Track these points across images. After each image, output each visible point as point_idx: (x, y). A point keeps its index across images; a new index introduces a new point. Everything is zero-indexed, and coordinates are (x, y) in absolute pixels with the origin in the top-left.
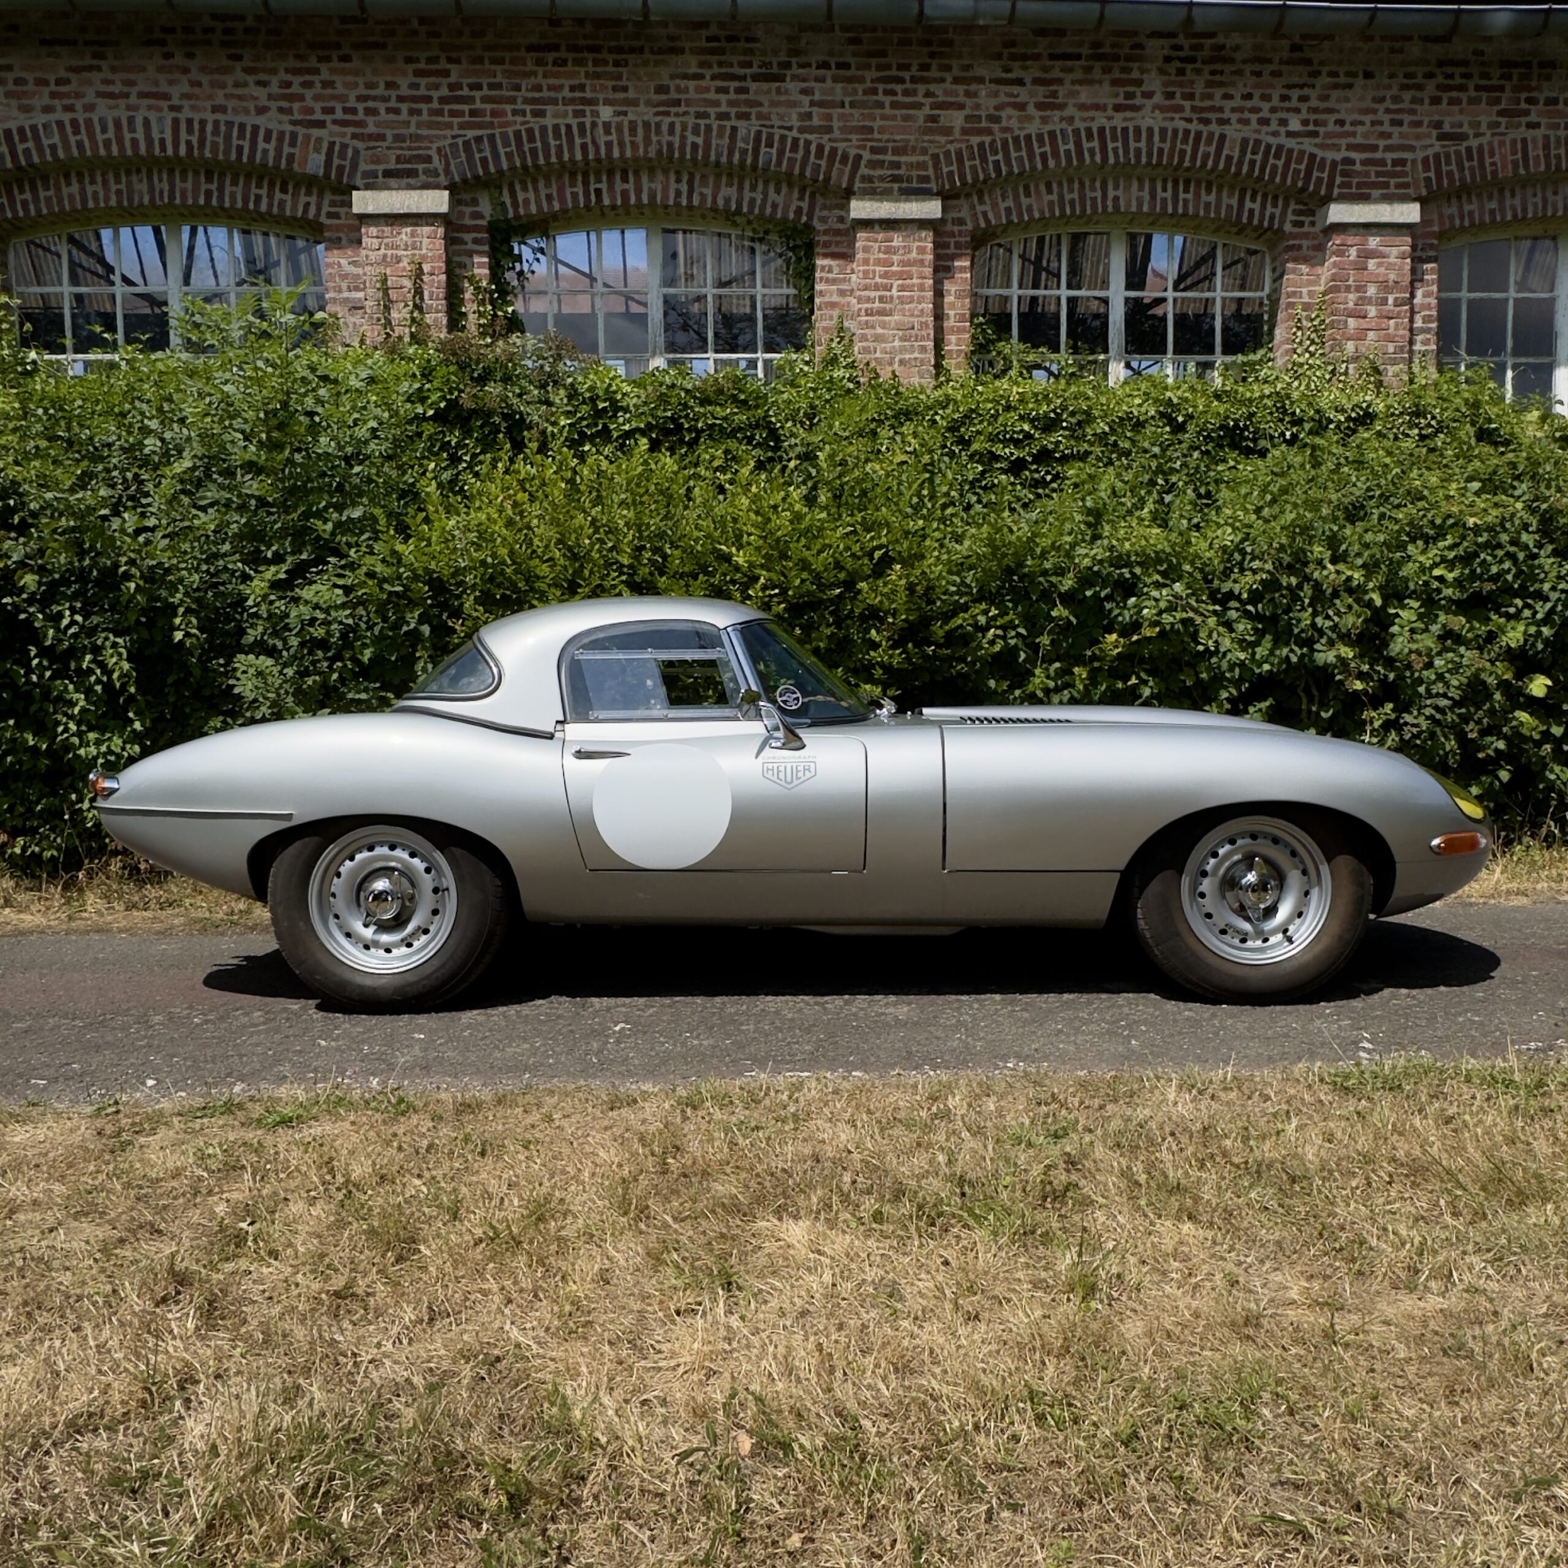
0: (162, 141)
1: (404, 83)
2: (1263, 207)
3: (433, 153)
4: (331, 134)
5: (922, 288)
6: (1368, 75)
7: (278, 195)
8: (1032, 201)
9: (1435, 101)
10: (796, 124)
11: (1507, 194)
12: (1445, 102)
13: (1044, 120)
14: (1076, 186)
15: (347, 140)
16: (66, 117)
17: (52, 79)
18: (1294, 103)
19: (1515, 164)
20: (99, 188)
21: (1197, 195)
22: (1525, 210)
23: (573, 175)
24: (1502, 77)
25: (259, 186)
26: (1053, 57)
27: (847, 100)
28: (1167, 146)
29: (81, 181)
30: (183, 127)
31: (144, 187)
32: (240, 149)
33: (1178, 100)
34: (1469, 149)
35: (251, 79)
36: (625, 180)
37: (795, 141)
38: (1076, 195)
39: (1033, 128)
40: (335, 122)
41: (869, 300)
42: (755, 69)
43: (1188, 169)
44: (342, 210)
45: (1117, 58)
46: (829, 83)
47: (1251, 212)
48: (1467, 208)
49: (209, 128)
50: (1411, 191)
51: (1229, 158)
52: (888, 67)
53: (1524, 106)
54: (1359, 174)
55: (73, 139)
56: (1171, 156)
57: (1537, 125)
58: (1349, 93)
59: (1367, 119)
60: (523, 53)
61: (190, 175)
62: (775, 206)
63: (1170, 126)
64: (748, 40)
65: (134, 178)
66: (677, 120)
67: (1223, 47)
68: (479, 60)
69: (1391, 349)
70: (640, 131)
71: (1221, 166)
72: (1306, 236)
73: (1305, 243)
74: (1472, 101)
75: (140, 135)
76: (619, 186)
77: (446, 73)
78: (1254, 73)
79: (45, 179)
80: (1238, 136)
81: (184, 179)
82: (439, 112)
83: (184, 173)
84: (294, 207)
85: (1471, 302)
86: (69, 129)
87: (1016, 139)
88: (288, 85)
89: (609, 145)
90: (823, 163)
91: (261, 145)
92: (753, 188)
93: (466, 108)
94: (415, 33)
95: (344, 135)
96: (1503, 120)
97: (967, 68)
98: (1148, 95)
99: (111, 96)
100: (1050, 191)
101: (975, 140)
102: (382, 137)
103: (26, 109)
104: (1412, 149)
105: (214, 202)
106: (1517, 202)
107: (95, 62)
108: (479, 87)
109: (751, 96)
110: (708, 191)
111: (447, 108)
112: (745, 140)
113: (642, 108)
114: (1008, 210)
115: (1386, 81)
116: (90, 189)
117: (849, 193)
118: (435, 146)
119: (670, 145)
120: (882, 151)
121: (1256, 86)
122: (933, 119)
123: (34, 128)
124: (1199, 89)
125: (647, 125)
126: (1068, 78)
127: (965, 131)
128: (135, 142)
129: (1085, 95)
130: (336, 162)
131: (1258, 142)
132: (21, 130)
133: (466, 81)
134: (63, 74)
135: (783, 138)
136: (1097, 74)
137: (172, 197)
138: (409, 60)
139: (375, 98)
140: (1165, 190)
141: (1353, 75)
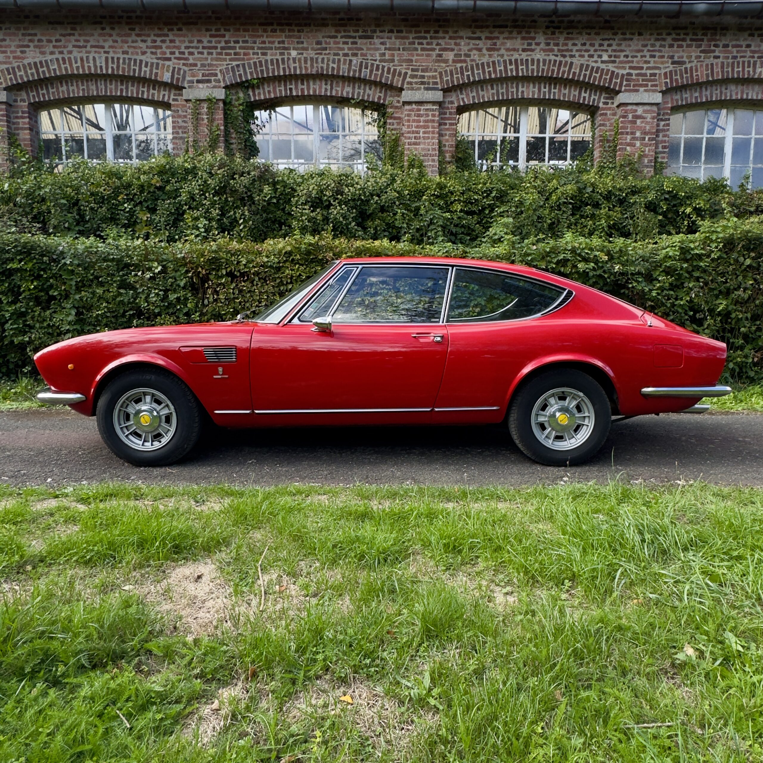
0: (101, 67)
1: (205, 40)
2: (590, 96)
3: (218, 72)
4: (174, 64)
5: (433, 132)
6: (640, 34)
7: (152, 91)
8: (485, 93)
9: (671, 46)
10: (378, 58)
11: (704, 89)
12: (676, 46)
13: (490, 56)
14: (505, 86)
15: (181, 66)
16: (60, 57)
17: (53, 39)
18: (605, 48)
19: (707, 75)
20: (75, 87)
21: (560, 90)
22: (712, 97)
23: (280, 82)
24: (703, 34)
25: (143, 87)
26: (495, 27)
27: (401, 47)
28: (546, 68)
29: (67, 85)
30: (110, 61)
31: (94, 87)
32: (134, 70)
33: (552, 46)
34: (686, 69)
35: (139, 39)
36: (303, 84)
37: (378, 66)
38: (504, 91)
39: (485, 60)
40: (175, 58)
41: (409, 138)
42: (360, 33)
43: (556, 78)
44: (179, 98)
45: (524, 27)
46: (393, 39)
47: (584, 98)
48: (684, 96)
49: (121, 61)
50: (658, 88)
51: (574, 73)
52: (420, 32)
53: (712, 48)
54: (634, 80)
55: (63, 66)
56: (548, 72)
57: (718, 57)
58: (631, 43)
59: (639, 55)
60: (257, 27)
61: (114, 82)
62: (369, 96)
63: (547, 58)
64: (358, 20)
65: (90, 83)
66: (325, 57)
67: (573, 21)
68: (238, 30)
69: (646, 161)
70: (309, 62)
71: (571, 77)
72: (609, 109)
73: (609, 112)
74: (688, 46)
75: (91, 65)
76: (300, 86)
77: (224, 36)
78: (587, 34)
79: (52, 84)
80: (579, 63)
81: (111, 84)
82: (221, 54)
83: (111, 81)
84: (159, 96)
85: (685, 138)
86: (61, 62)
87: (477, 65)
88: (155, 41)
89: (295, 68)
90: (390, 76)
91: (144, 69)
92: (359, 88)
93: (232, 52)
94: (210, 17)
95: (179, 64)
96: (703, 55)
97: (456, 32)
98: (538, 44)
99: (79, 47)
100: (492, 89)
101: (459, 65)
102: (196, 65)
103: (43, 53)
104: (659, 68)
105: (124, 94)
106: (708, 93)
107: (72, 32)
108: (238, 42)
109: (358, 46)
110: (339, 89)
111: (224, 51)
112: (355, 66)
113: (310, 51)
114: (473, 97)
115: (648, 37)
116: (71, 89)
117: (401, 89)
118: (219, 69)
119: (322, 68)
120: (417, 70)
121: (588, 40)
122: (440, 56)
123: (46, 61)
124: (561, 41)
125: (312, 59)
126: (501, 36)
127: (454, 61)
128: (89, 67)
129: (509, 44)
130: (176, 76)
131: (588, 66)
132: (41, 62)
133: (232, 39)
134: (58, 37)
135: (372, 65)
136: (515, 34)
137: (106, 91)
138: (207, 30)
139: (192, 47)
140: (545, 88)
141: (633, 34)
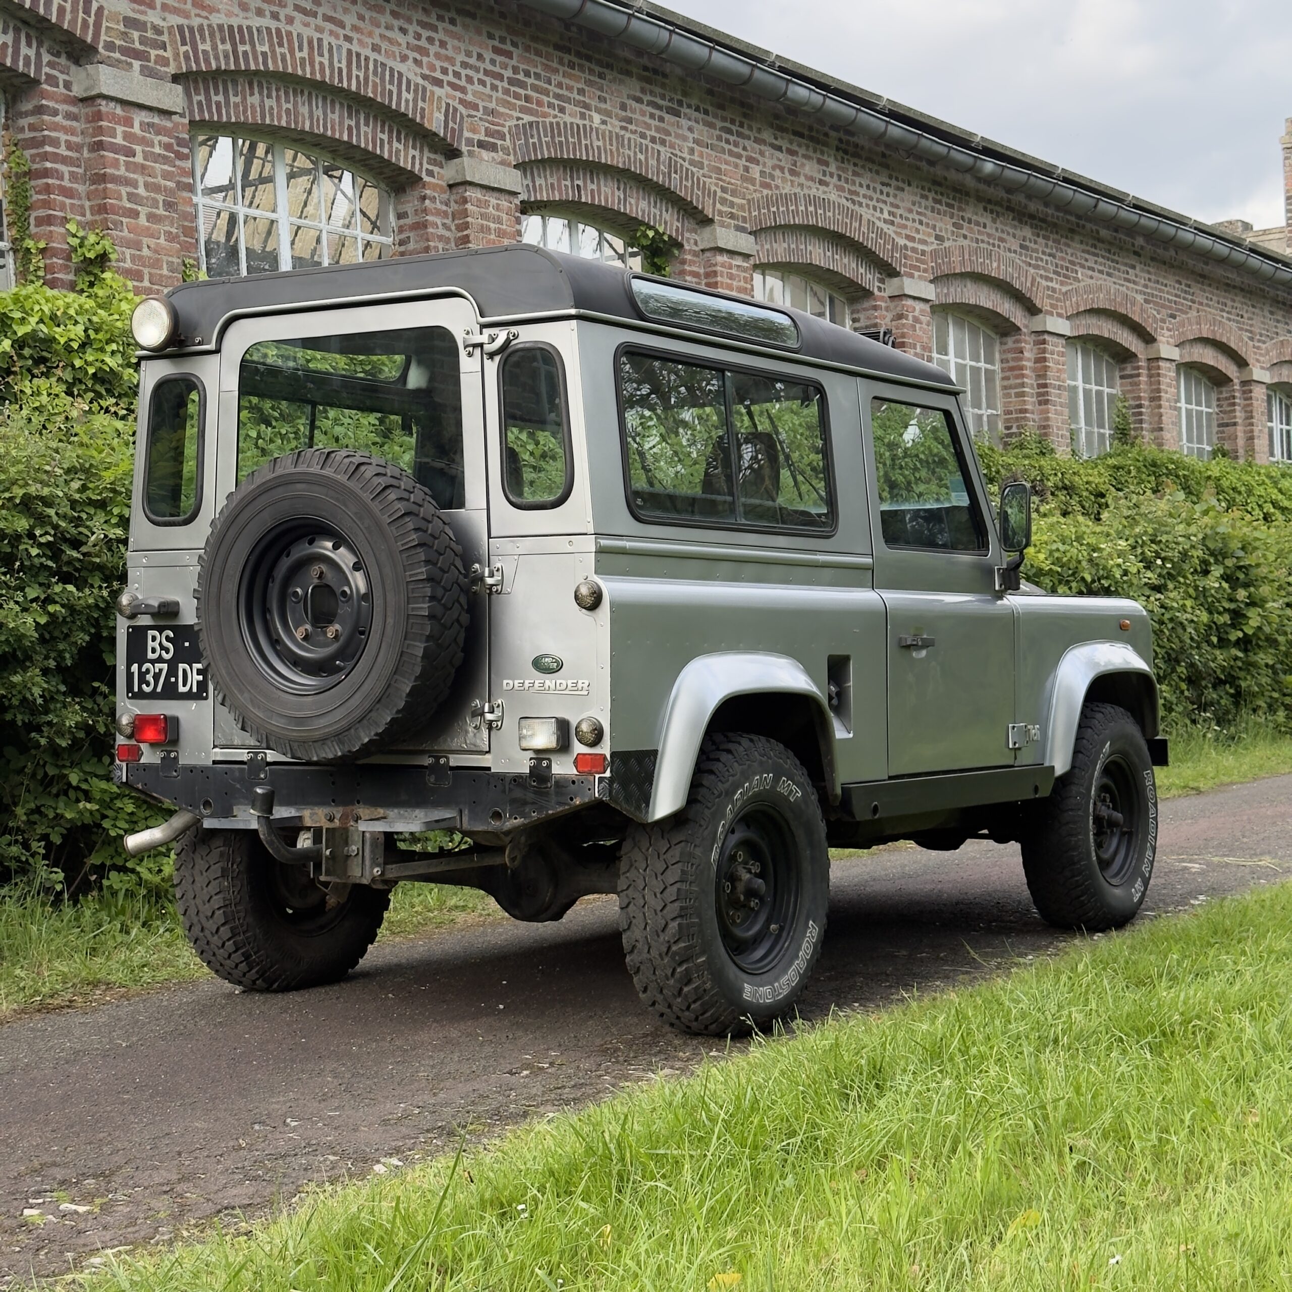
0: (340, 71)
1: (487, 56)
2: (866, 272)
3: (506, 131)
4: (447, 95)
7: (395, 144)
9: (933, 210)
10: (687, 156)
12: (936, 211)
13: (792, 183)
15: (456, 104)
16: (273, 25)
18: (885, 197)
19: (960, 263)
24: (954, 199)
25: (382, 131)
26: (793, 133)
27: (709, 142)
28: (840, 219)
29: (261, 93)
30: (354, 60)
31: (306, 111)
32: (391, 94)
33: (843, 182)
34: (945, 249)
35: (396, 23)
36: (591, 180)
37: (687, 171)
39: (788, 189)
40: (449, 84)
42: (667, 103)
44: (436, 169)
45: (818, 141)
46: (701, 125)
47: (862, 275)
49: (371, 67)
50: (928, 275)
51: (864, 234)
52: (727, 120)
53: (961, 221)
54: (910, 257)
55: (278, 50)
57: (966, 237)
58: (903, 195)
59: (910, 217)
63: (841, 202)
64: (663, 75)
66: (632, 136)
67: (858, 146)
68: (529, 49)
70: (614, 142)
71: (860, 239)
72: (883, 299)
73: (883, 305)
74: (945, 213)
75: (326, 63)
77: (511, 55)
78: (869, 170)
80: (866, 217)
81: (333, 111)
82: (508, 92)
83: (333, 104)
84: (406, 159)
86: (275, 39)
87: (781, 197)
88: (419, 37)
89: (599, 150)
90: (700, 194)
91: (404, 94)
92: (655, 205)
93: (522, 92)
95: (454, 99)
96: (955, 230)
97: (760, 131)
98: (831, 175)
100: (785, 242)
101: (765, 192)
102: (475, 107)
103: (244, 8)
104: (926, 243)
108: (529, 74)
109: (666, 126)
111: (512, 89)
112: (664, 164)
113: (614, 121)
115: (915, 190)
117: (710, 221)
118: (508, 124)
120: (726, 190)
121: (871, 180)
122: (747, 169)
123: (250, 30)
124: (850, 175)
125: (617, 137)
126: (801, 152)
127: (760, 184)
128: (322, 67)
129: (807, 167)
130: (450, 124)
131: (873, 224)
132: (240, 29)
133: (521, 66)
135: (682, 167)
136: (811, 152)
138: (491, 36)
139: (471, 67)
140: (829, 250)
141: (904, 182)
